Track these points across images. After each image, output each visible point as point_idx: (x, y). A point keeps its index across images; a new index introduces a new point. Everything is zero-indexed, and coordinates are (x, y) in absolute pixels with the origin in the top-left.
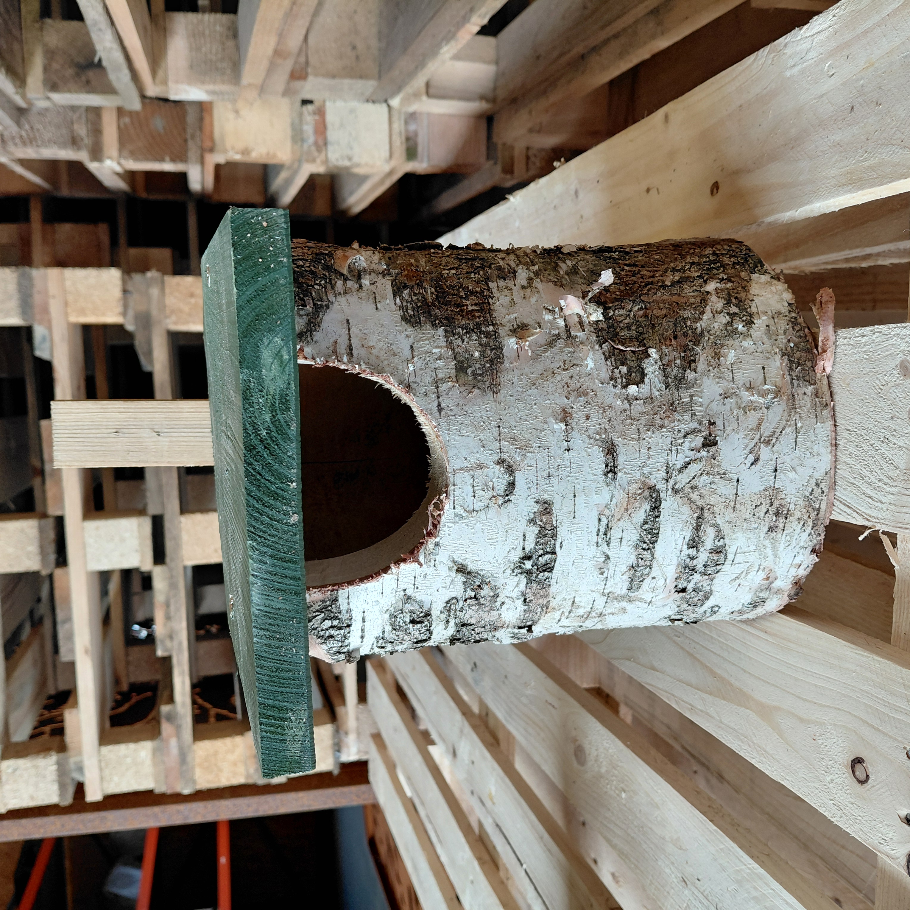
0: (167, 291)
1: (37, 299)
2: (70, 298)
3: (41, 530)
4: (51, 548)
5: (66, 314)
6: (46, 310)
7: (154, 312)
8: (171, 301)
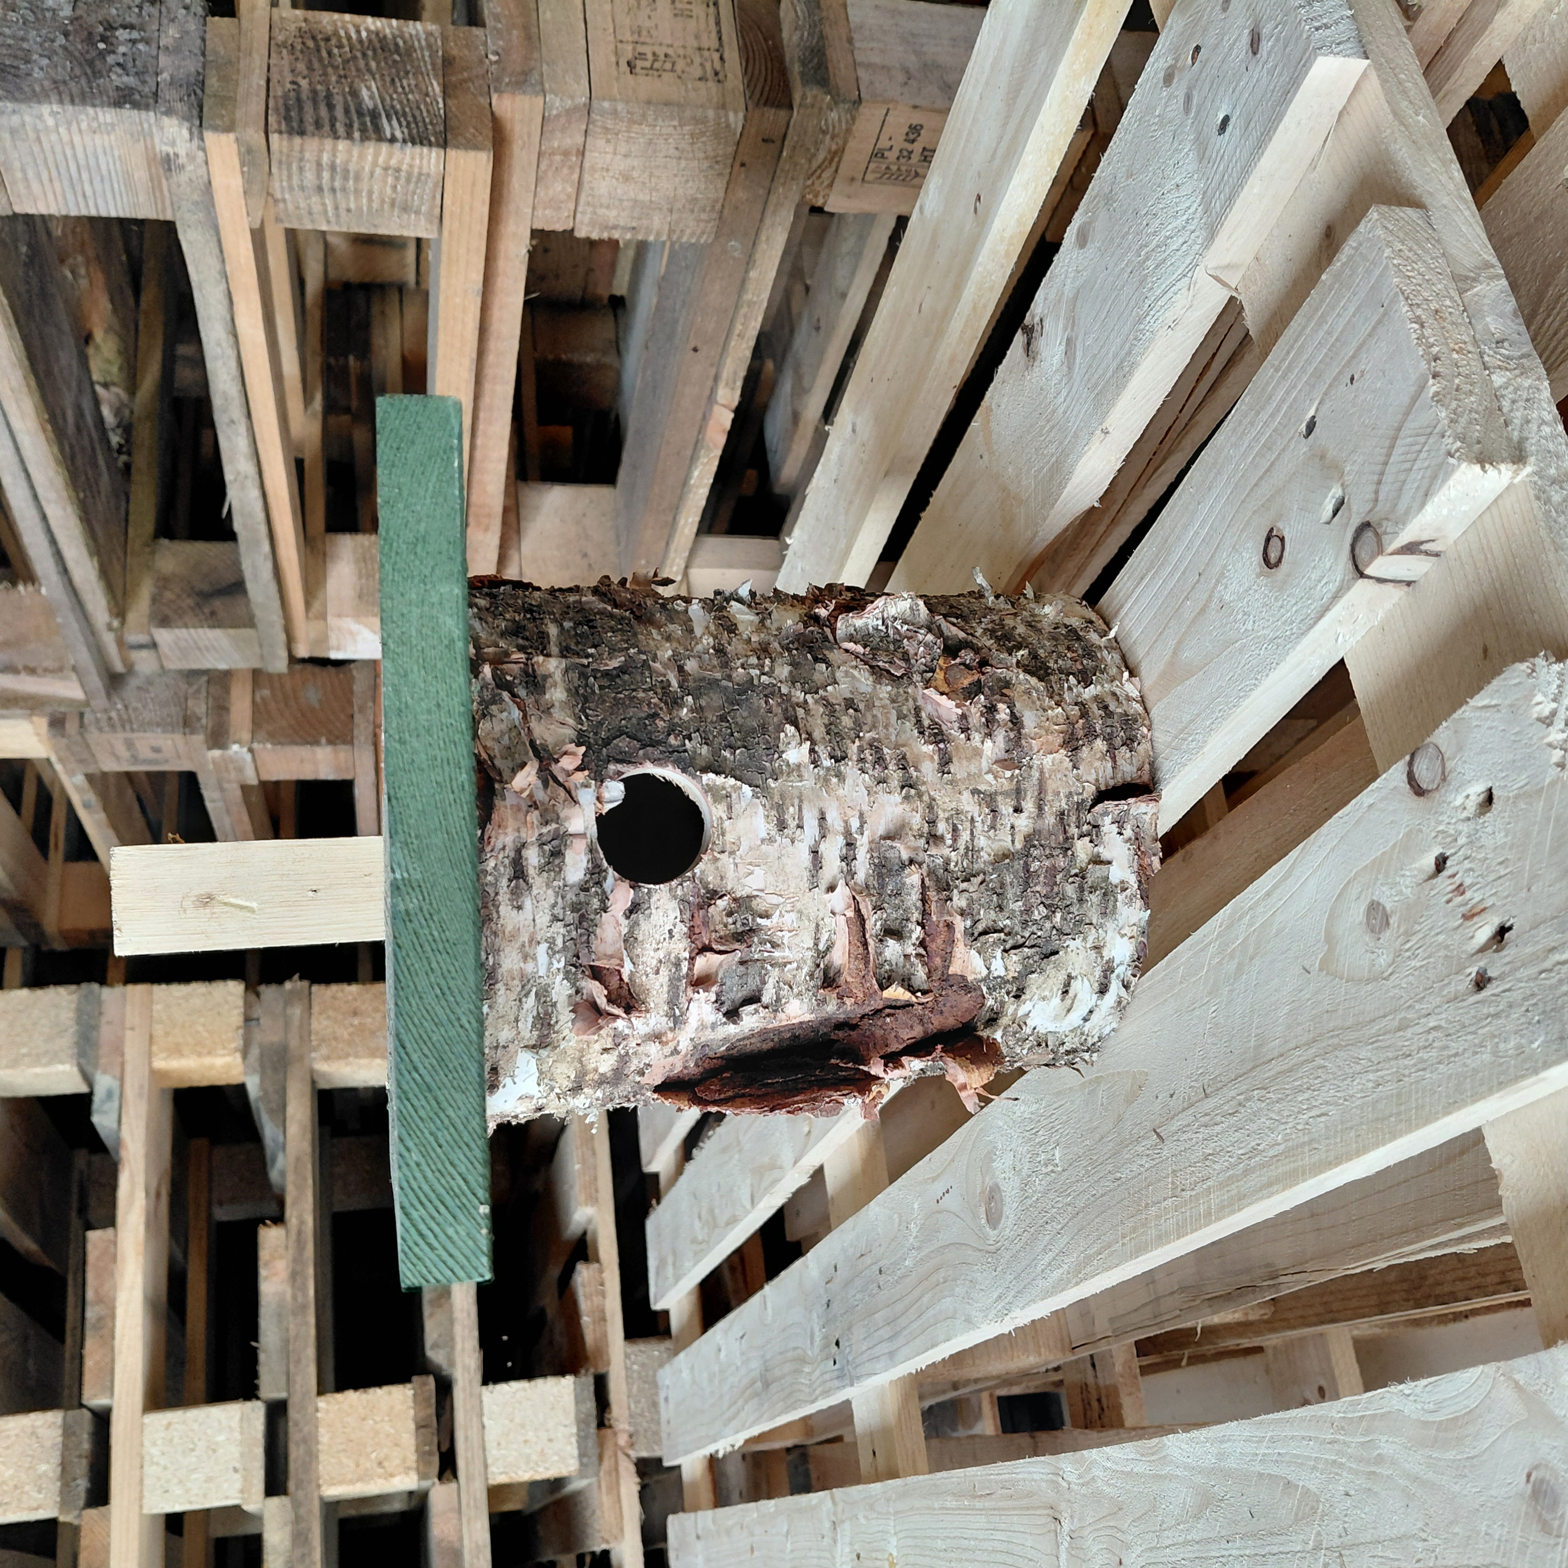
0: (316, 1009)
1: (106, 1033)
2: (159, 1030)
3: (68, 1431)
4: (81, 1468)
5: (150, 1055)
6: (119, 1050)
7: (294, 1042)
8: (319, 1024)
